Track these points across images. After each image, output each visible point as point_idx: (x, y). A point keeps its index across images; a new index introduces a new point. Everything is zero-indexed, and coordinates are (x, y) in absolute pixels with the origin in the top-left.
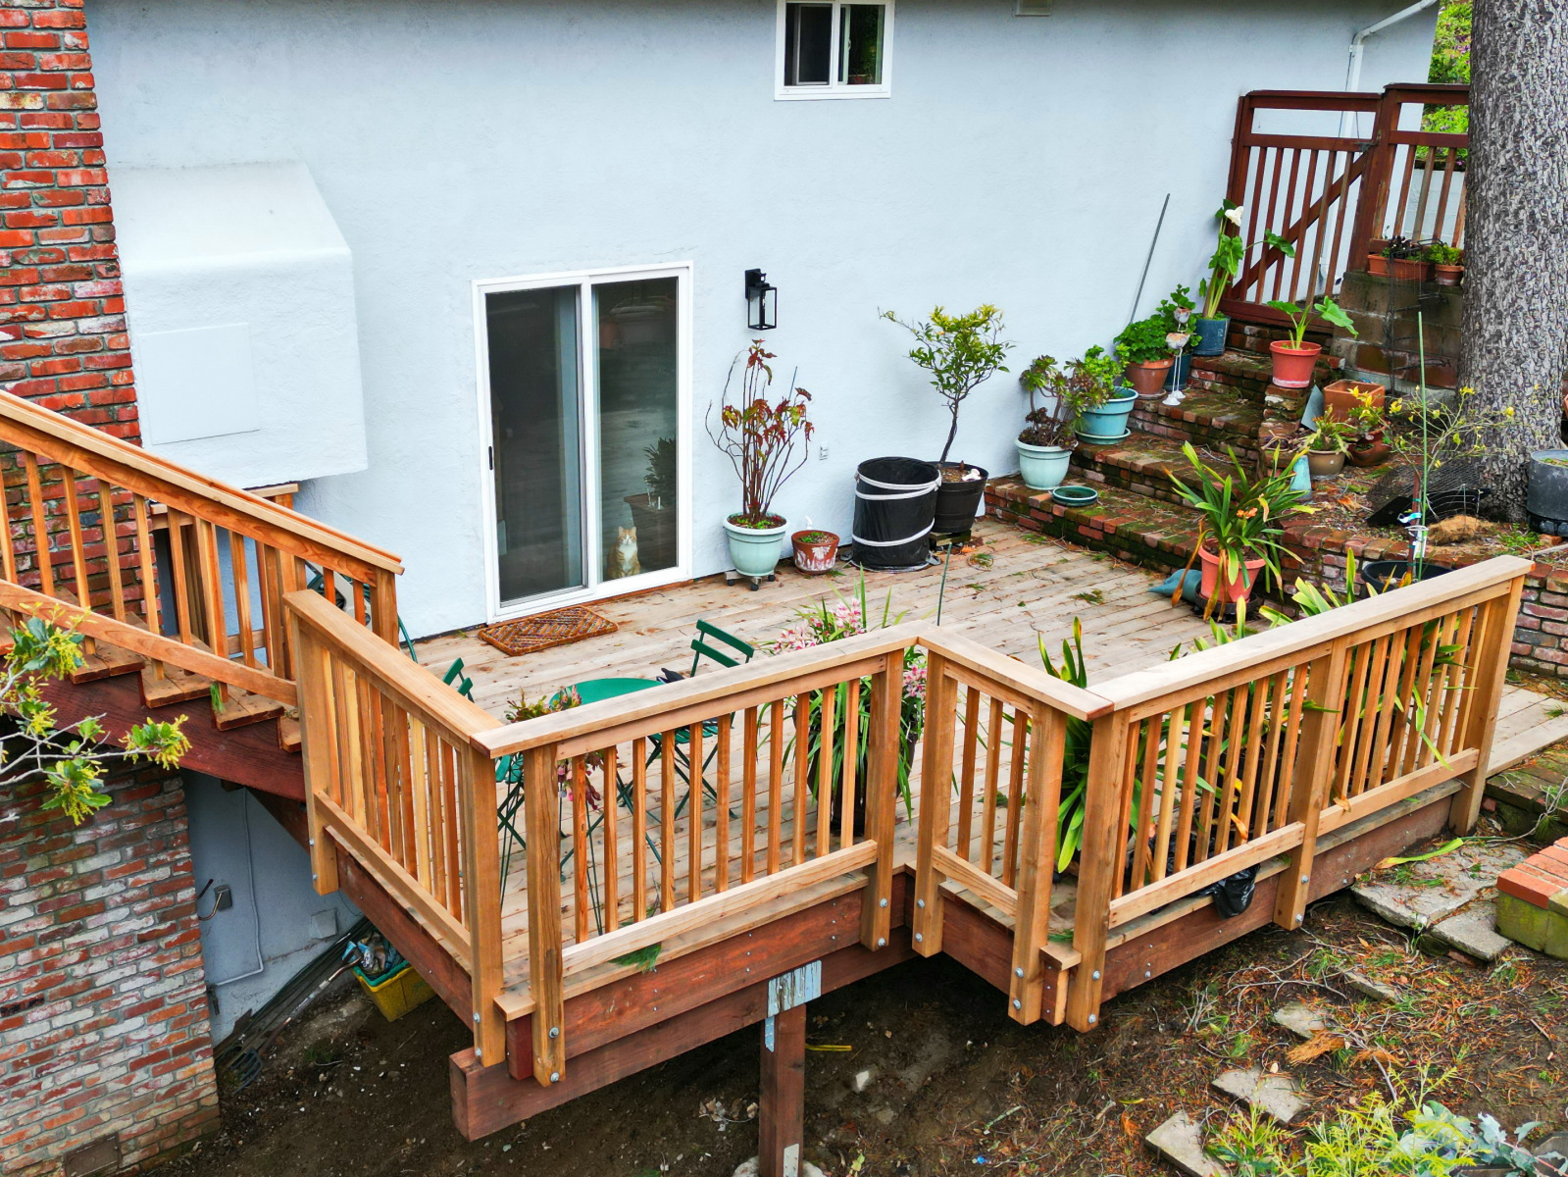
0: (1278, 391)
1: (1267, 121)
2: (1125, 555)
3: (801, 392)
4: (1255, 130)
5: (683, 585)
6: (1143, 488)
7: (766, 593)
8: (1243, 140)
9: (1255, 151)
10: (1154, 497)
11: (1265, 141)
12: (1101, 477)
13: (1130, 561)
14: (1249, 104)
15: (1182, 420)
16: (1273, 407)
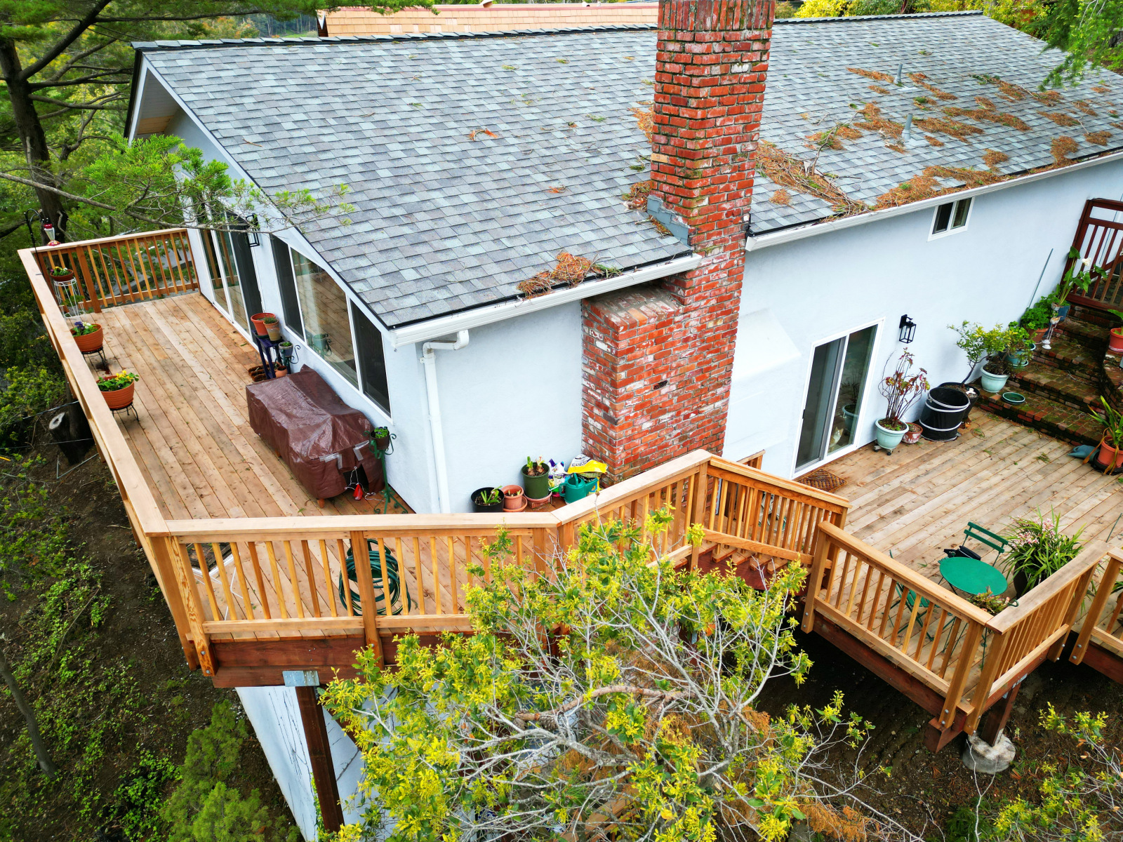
0: (1112, 353)
1: (1097, 213)
2: (1044, 430)
3: (922, 370)
4: (1091, 216)
5: (855, 452)
6: (1043, 394)
7: (893, 457)
8: (1085, 220)
9: (1091, 227)
10: (1049, 398)
11: (1098, 223)
12: (1018, 385)
13: (1047, 434)
14: (1090, 204)
15: (1055, 358)
16: (1109, 359)
